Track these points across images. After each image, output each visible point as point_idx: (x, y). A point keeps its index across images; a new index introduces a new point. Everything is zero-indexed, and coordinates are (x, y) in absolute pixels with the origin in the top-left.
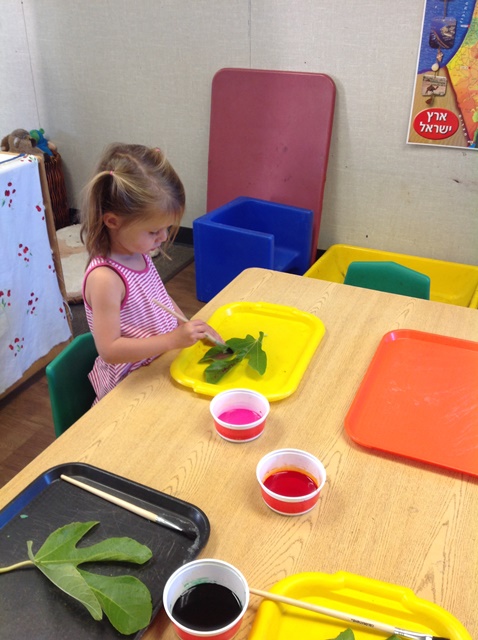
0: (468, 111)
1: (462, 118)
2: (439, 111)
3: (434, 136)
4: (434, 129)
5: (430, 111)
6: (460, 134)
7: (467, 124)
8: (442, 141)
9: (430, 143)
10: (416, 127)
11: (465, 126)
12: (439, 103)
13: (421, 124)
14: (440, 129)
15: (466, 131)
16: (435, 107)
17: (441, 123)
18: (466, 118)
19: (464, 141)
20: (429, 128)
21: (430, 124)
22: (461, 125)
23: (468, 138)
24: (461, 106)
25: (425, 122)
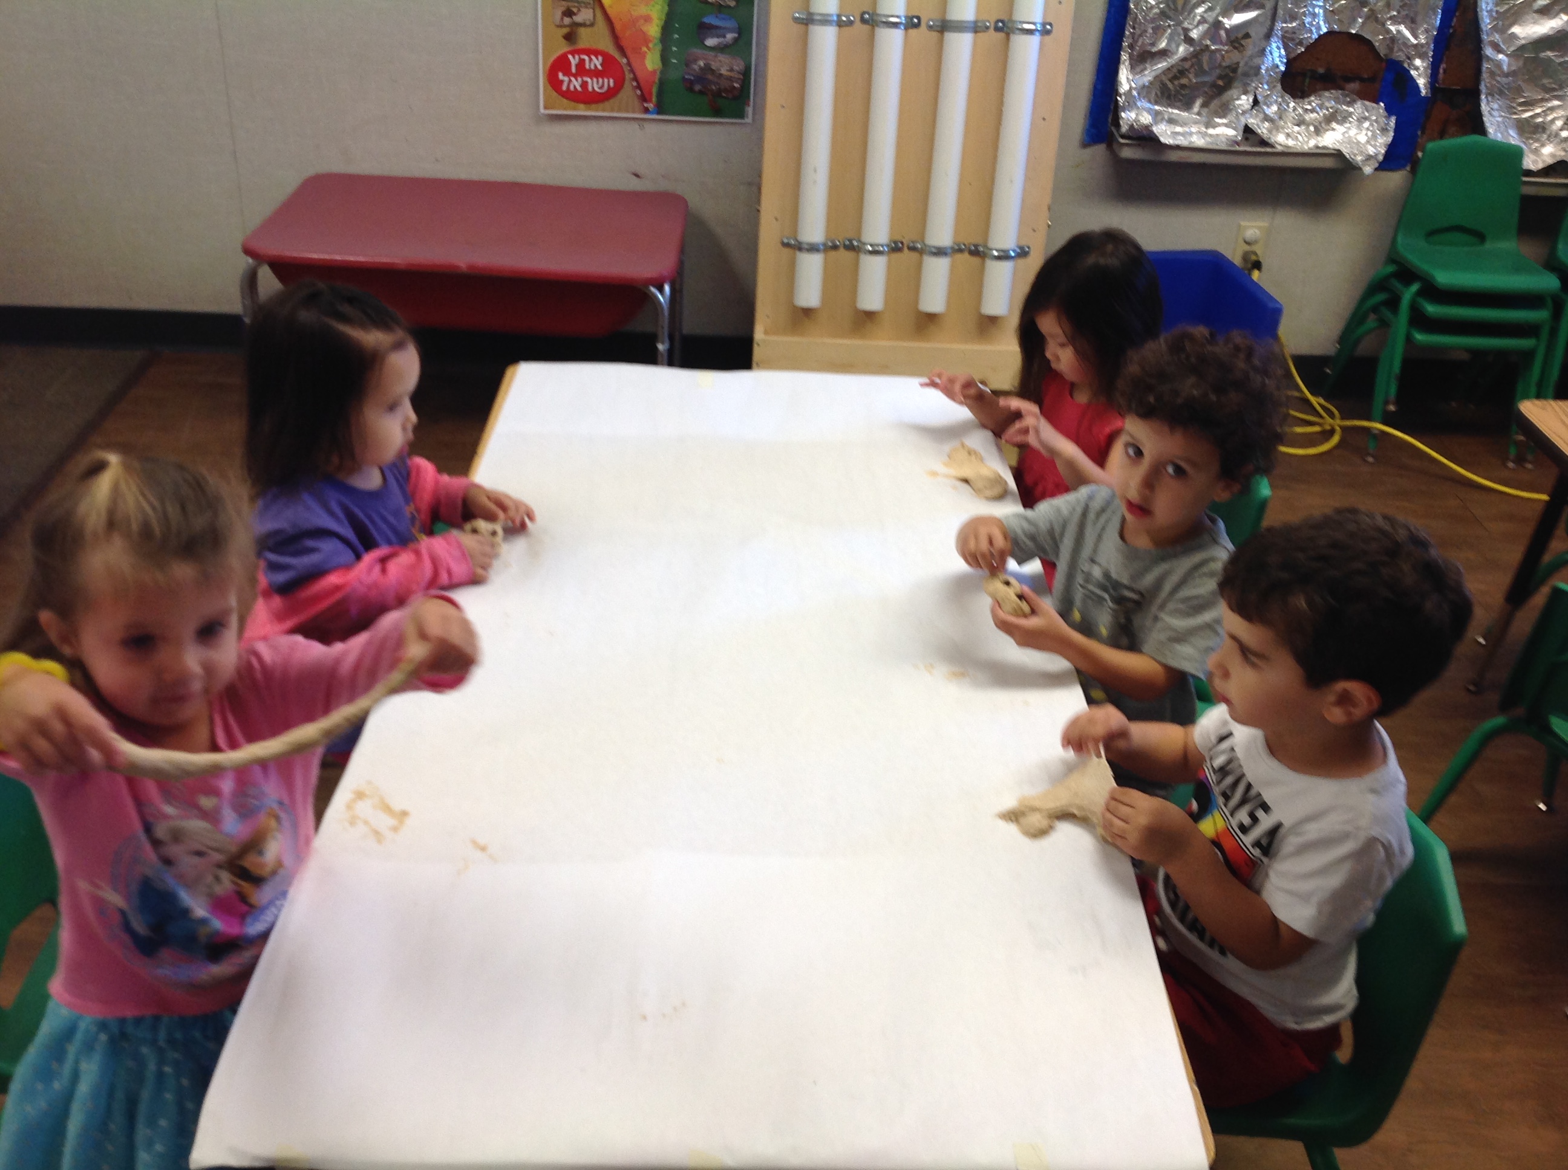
0: (637, 50)
1: (629, 64)
2: (589, 52)
3: (586, 98)
4: (584, 85)
5: (573, 53)
6: (628, 92)
7: (639, 74)
8: (601, 105)
9: (582, 110)
10: (554, 82)
11: (635, 79)
12: (586, 38)
13: (561, 76)
14: (595, 85)
15: (639, 87)
16: (582, 44)
17: (596, 74)
18: (634, 64)
19: (636, 103)
20: (576, 84)
21: (575, 76)
22: (628, 76)
23: (644, 98)
24: (624, 43)
25: (567, 73)
